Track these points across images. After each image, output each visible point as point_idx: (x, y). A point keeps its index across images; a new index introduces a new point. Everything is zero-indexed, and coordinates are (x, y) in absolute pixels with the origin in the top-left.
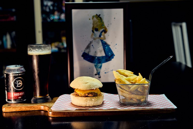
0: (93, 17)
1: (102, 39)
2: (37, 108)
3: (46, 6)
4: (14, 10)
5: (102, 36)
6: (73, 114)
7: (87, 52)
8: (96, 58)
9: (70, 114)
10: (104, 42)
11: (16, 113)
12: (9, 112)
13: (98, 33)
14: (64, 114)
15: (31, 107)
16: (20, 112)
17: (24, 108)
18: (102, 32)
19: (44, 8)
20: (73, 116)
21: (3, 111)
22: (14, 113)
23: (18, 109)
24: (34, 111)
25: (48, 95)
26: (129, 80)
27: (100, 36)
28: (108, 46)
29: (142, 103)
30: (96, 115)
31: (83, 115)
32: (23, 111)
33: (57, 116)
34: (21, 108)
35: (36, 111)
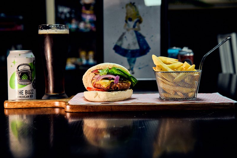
0: (127, 5)
1: (136, 30)
2: (50, 104)
3: (62, 13)
4: (21, 17)
5: (136, 27)
6: (98, 108)
7: (119, 44)
8: (130, 51)
9: (94, 108)
10: (139, 33)
11: (23, 110)
12: (13, 108)
13: (131, 24)
14: (86, 108)
15: (42, 103)
16: (27, 109)
17: (33, 104)
18: (136, 22)
19: (59, 15)
20: (98, 111)
21: (5, 108)
22: (19, 109)
23: (25, 104)
24: (46, 108)
25: (64, 92)
26: (173, 68)
27: (134, 27)
28: (143, 37)
29: (190, 98)
30: (128, 110)
31: (111, 109)
32: (31, 107)
33: (77, 111)
34: (29, 104)
35: (49, 108)
